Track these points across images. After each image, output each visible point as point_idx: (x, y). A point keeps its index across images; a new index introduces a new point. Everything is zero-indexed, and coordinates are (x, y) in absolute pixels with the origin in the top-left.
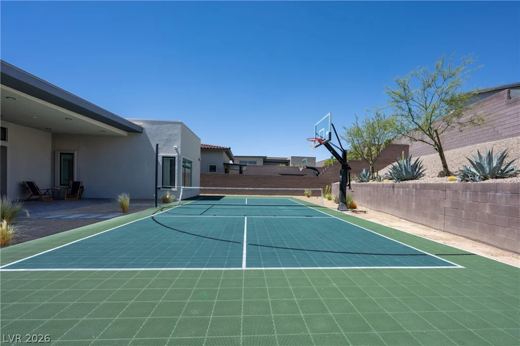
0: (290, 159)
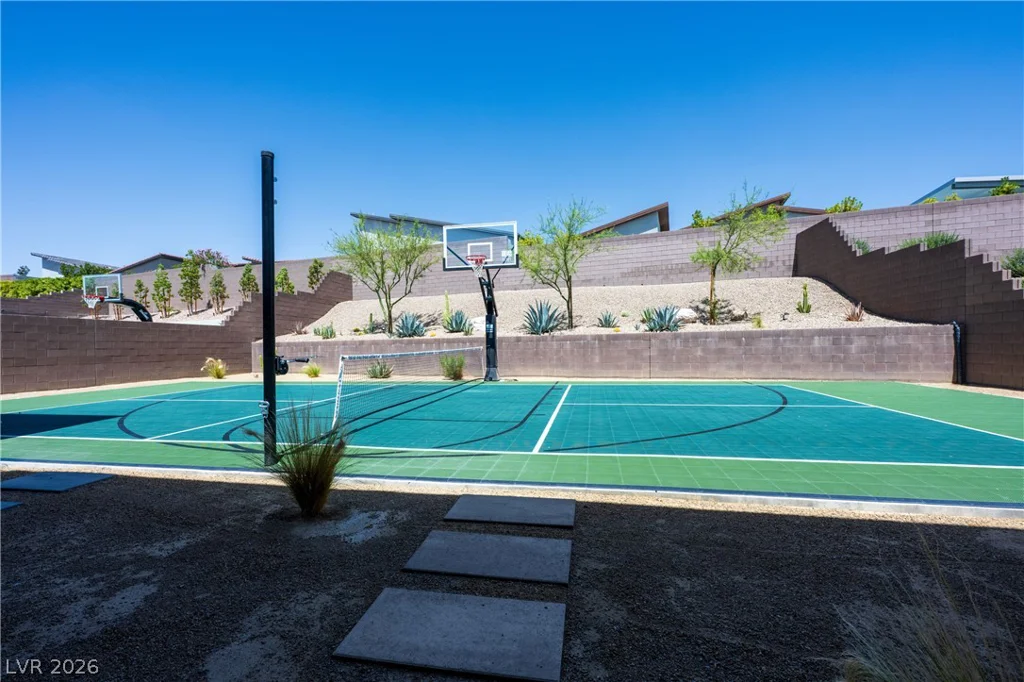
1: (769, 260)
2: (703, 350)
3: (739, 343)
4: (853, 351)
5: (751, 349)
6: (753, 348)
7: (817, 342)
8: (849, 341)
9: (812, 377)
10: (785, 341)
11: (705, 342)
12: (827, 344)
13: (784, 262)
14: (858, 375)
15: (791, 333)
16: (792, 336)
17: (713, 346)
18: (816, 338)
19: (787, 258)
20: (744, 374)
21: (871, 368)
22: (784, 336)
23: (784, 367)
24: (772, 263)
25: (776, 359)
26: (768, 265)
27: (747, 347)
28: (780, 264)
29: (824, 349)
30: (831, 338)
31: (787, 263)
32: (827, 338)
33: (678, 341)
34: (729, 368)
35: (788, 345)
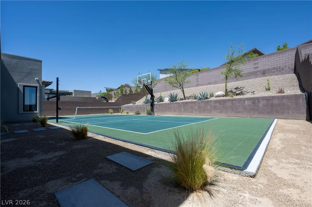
0: (73, 92)
1: (281, 67)
2: (210, 106)
3: (221, 104)
4: (261, 106)
5: (224, 106)
6: (225, 105)
7: (246, 102)
8: (259, 102)
9: (245, 116)
10: (235, 102)
11: (210, 103)
12: (250, 103)
13: (289, 67)
14: (263, 116)
15: (237, 100)
16: (237, 101)
17: (213, 105)
18: (246, 101)
19: (290, 65)
20: (222, 115)
21: (268, 113)
22: (235, 101)
23: (236, 112)
24: (283, 69)
25: (233, 110)
26: (281, 69)
27: (223, 105)
28: (287, 68)
29: (249, 105)
30: (252, 101)
31: (291, 68)
32: (250, 101)
33: (203, 103)
34: (218, 112)
35: (236, 104)
